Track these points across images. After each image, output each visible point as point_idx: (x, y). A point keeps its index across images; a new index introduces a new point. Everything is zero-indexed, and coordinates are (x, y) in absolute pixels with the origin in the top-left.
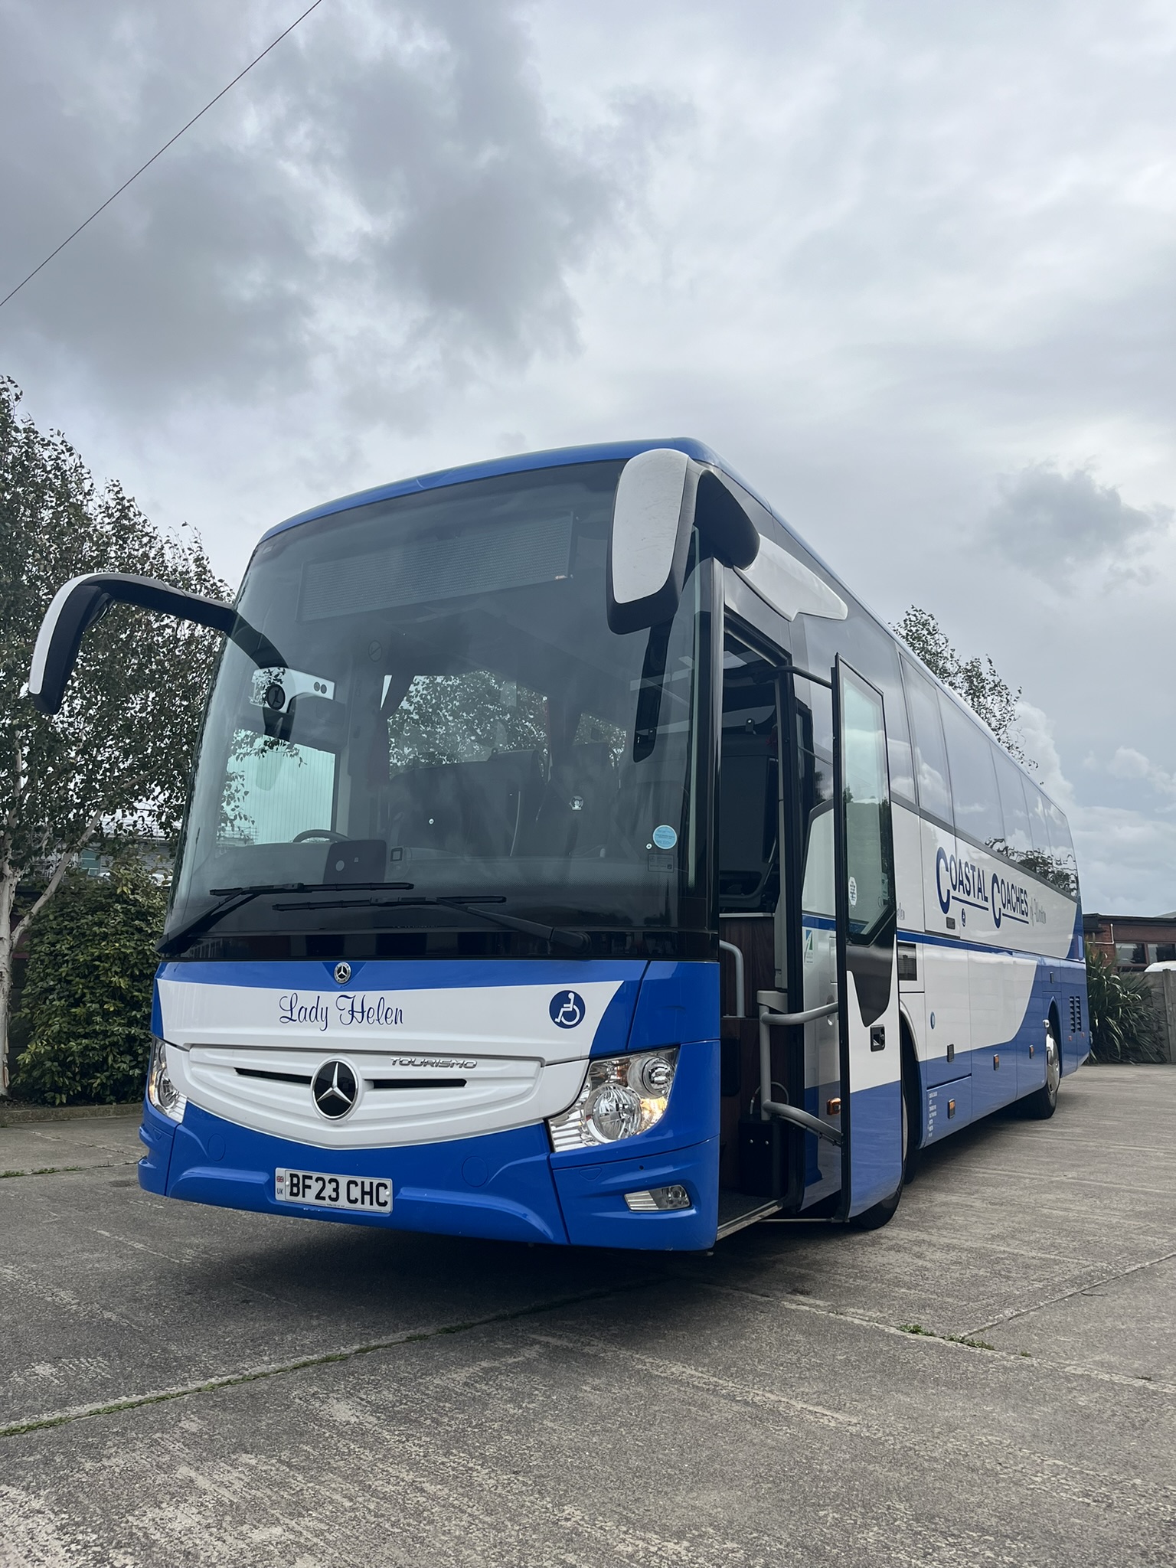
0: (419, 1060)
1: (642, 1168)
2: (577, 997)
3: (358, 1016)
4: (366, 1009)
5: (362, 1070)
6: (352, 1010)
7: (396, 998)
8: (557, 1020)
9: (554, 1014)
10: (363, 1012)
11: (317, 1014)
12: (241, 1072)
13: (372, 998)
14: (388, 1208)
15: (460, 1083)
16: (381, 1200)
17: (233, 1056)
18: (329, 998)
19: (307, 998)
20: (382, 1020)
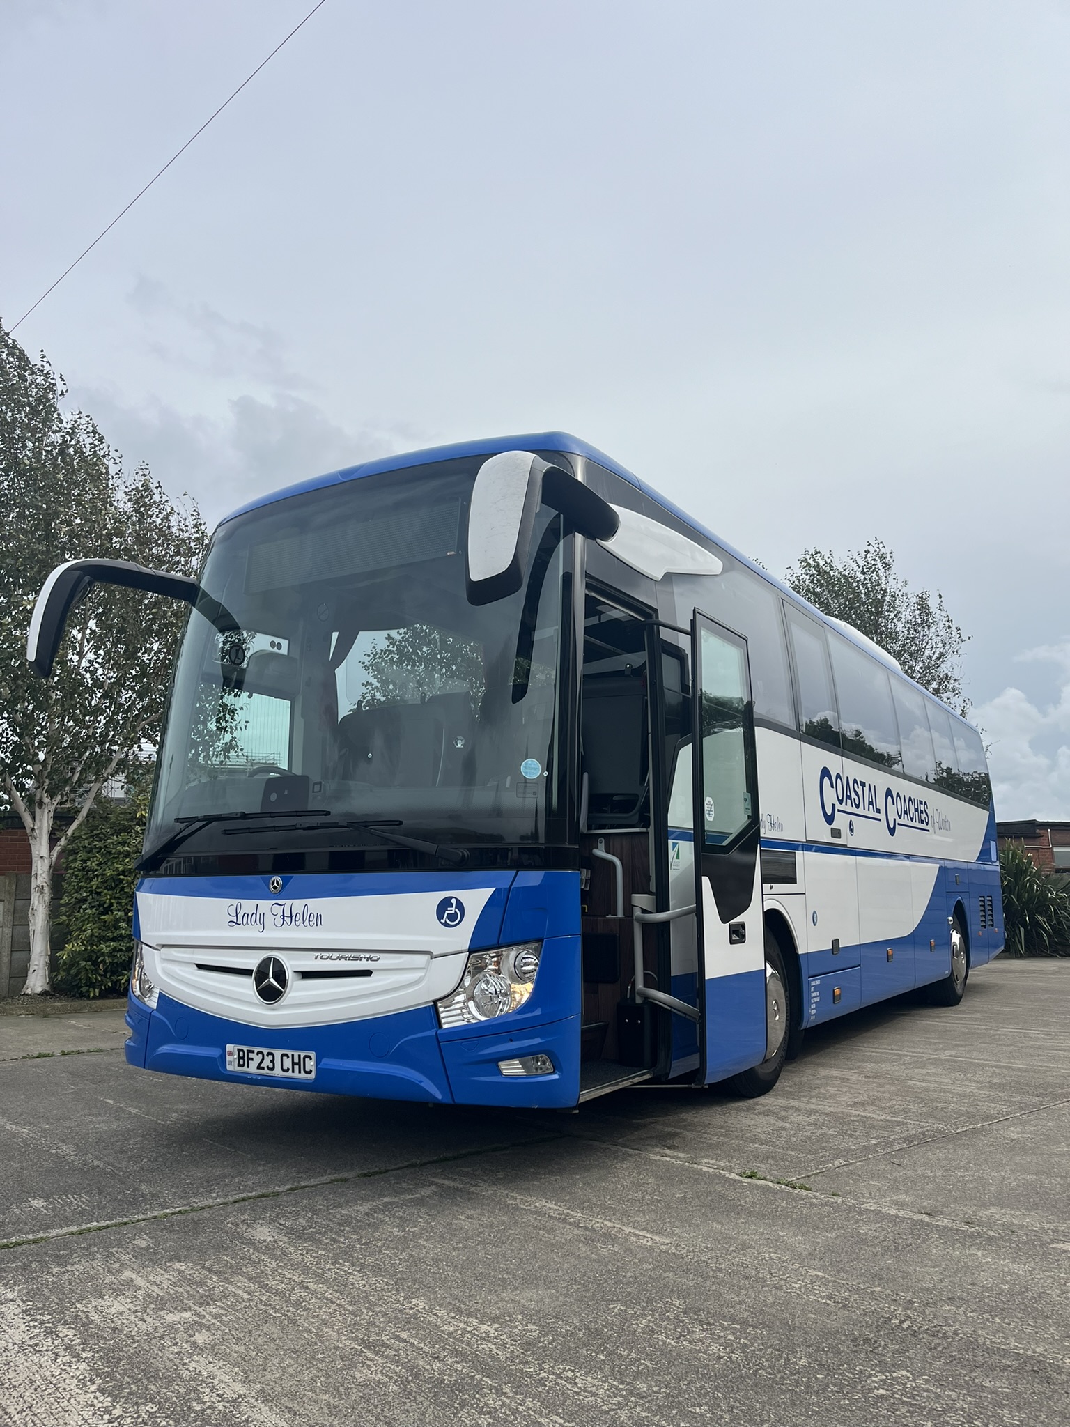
0: (335, 955)
1: (511, 1040)
2: (458, 901)
3: (287, 919)
4: (294, 914)
5: (291, 964)
6: (283, 915)
7: (315, 904)
8: (443, 921)
9: (440, 915)
10: (291, 917)
11: (256, 918)
12: (200, 967)
13: (298, 904)
14: (312, 1076)
15: (367, 973)
16: (307, 1069)
17: (193, 953)
18: (265, 905)
19: (248, 905)
20: (306, 923)
